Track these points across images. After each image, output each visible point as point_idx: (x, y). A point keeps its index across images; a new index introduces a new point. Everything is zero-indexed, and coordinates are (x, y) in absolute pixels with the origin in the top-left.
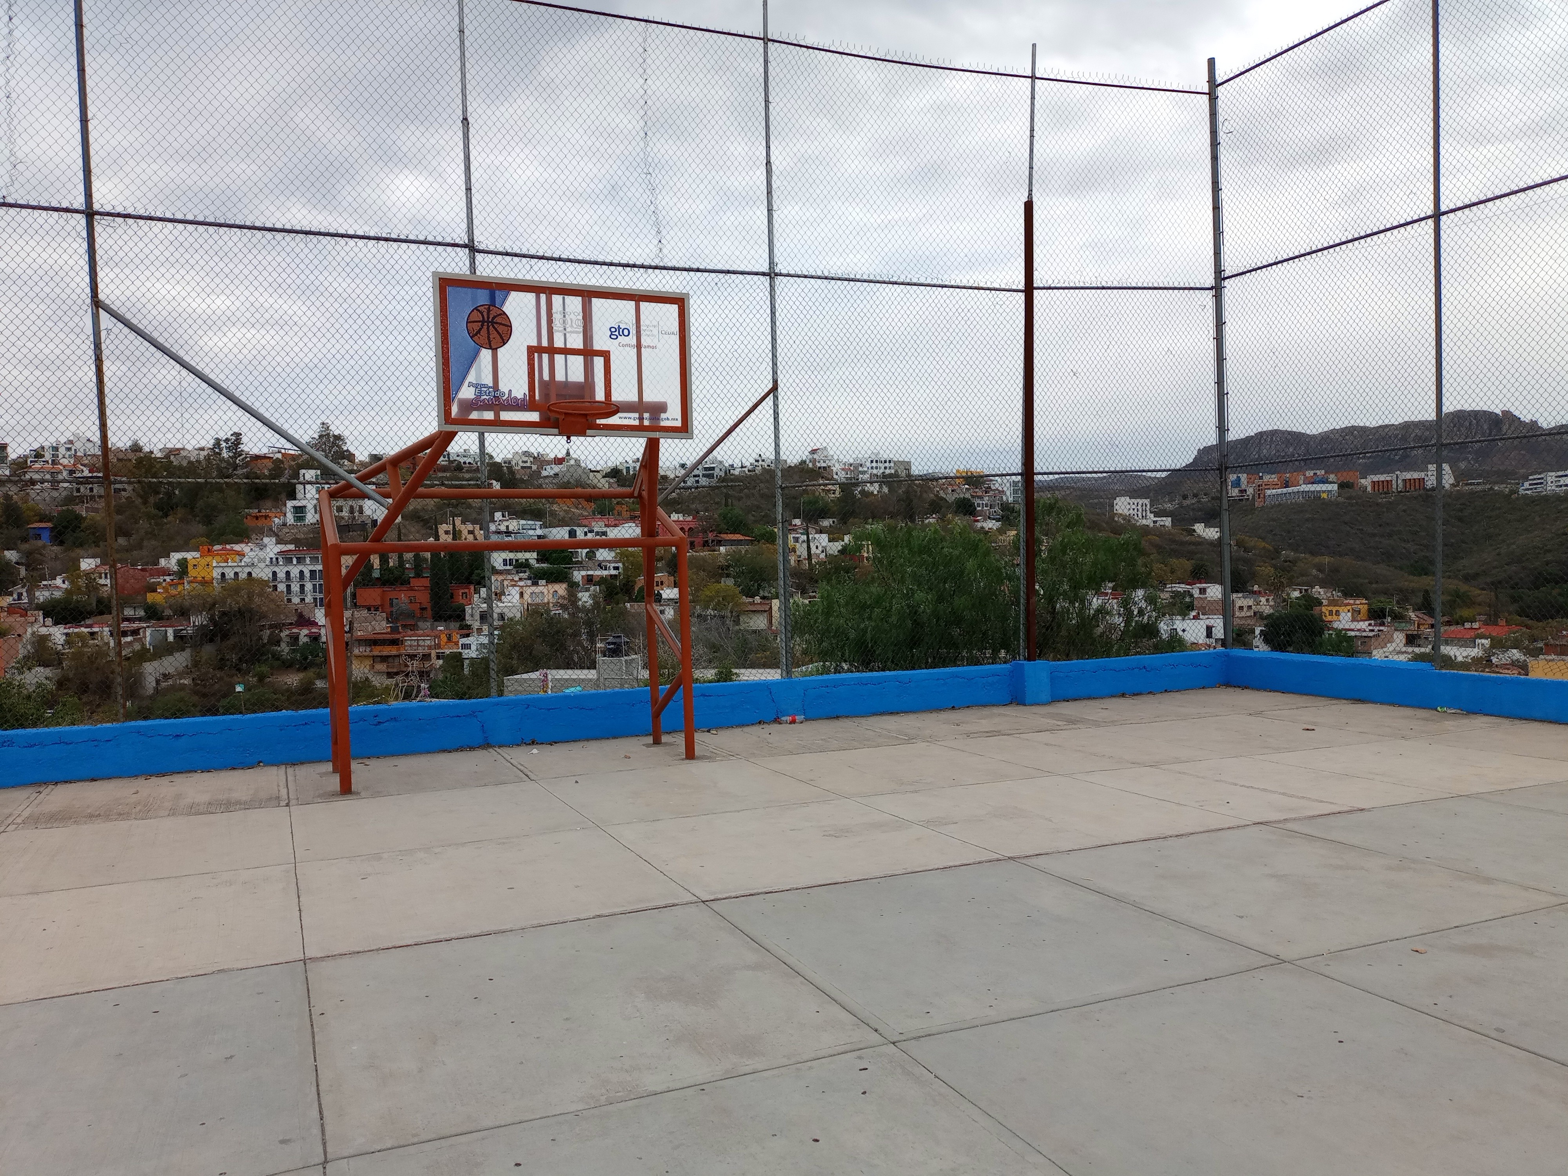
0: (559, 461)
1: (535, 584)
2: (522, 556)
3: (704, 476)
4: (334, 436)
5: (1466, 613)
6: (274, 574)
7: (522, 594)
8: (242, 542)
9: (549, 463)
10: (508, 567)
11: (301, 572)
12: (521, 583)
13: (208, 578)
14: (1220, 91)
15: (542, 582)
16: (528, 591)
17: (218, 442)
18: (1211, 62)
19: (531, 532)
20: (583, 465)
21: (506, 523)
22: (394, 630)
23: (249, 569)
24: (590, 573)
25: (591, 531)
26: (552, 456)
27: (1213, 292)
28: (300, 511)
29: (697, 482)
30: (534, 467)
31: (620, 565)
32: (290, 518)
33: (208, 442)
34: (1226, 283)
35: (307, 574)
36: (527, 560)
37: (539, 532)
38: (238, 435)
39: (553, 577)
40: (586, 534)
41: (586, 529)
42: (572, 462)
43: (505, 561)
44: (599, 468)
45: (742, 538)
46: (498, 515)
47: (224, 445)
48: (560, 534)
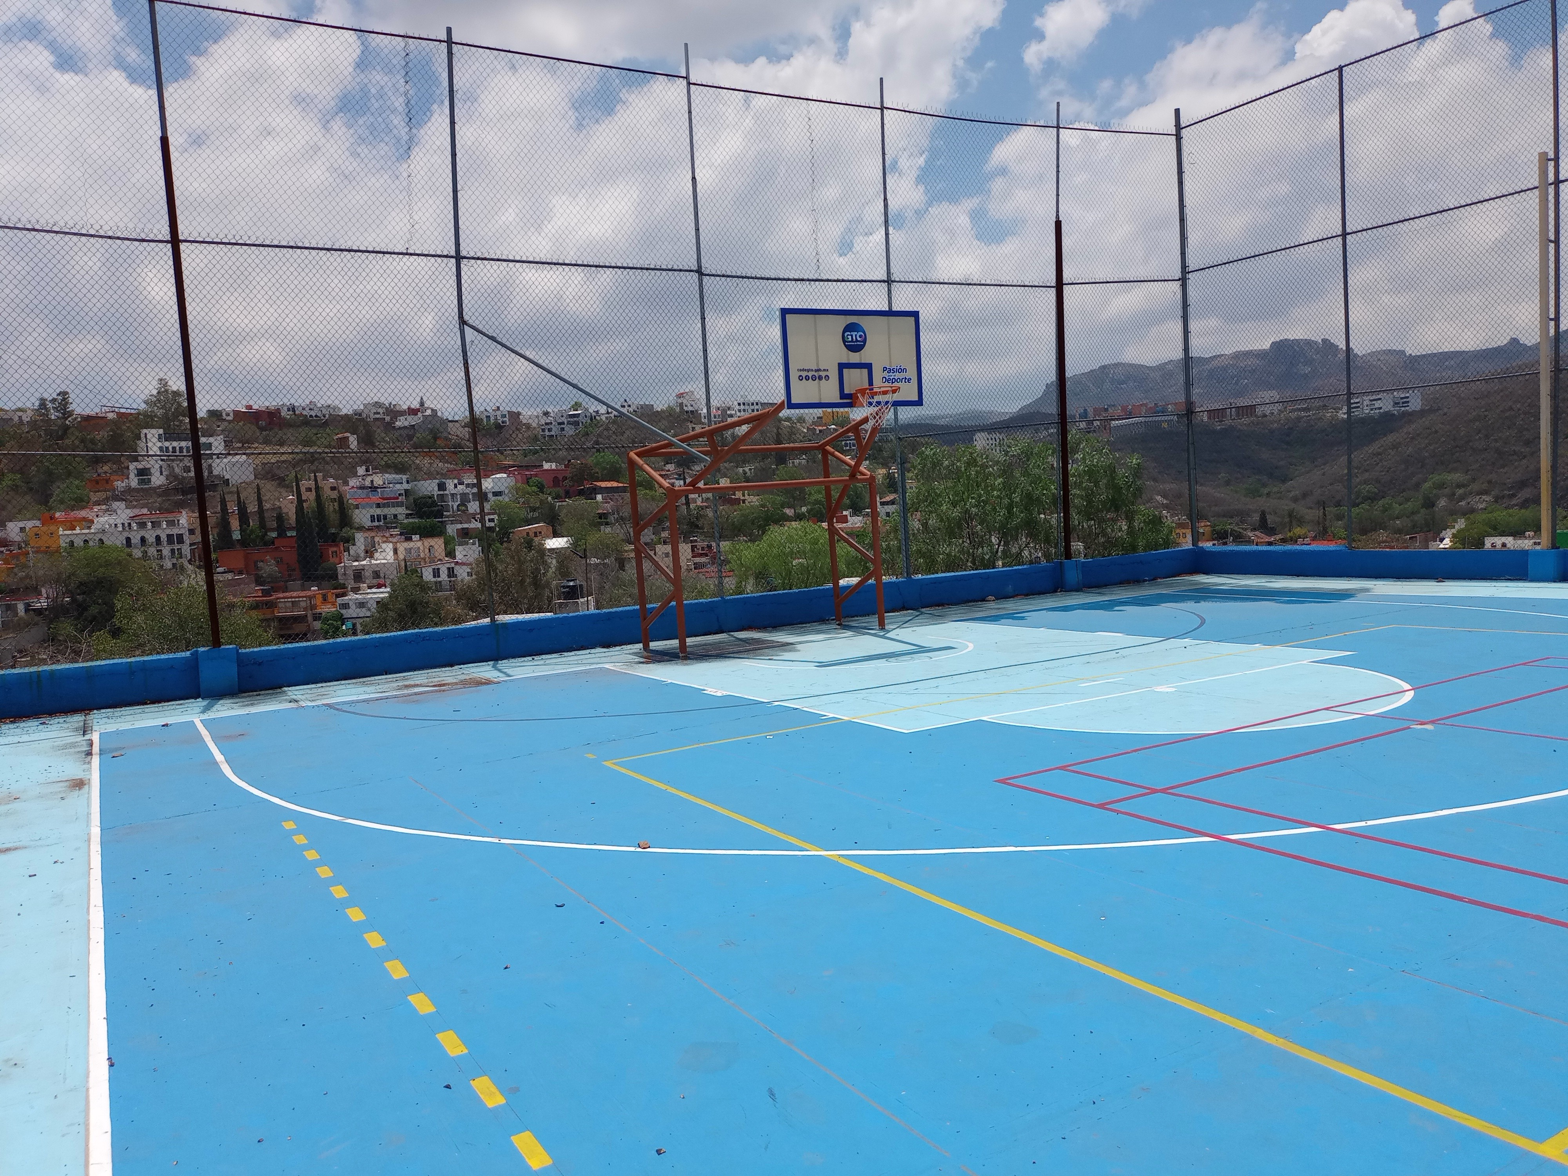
0: (413, 412)
1: (409, 539)
2: (390, 511)
3: (569, 423)
4: (174, 392)
5: (1298, 531)
6: (128, 540)
7: (395, 551)
8: (83, 508)
9: (402, 413)
10: (376, 523)
11: (158, 538)
12: (394, 540)
13: (54, 546)
14: (1184, 133)
15: (416, 537)
16: (402, 547)
17: (43, 403)
18: (1177, 111)
19: (398, 486)
20: (439, 414)
21: (369, 479)
22: (266, 593)
23: (99, 536)
24: (466, 526)
25: (461, 483)
26: (405, 407)
27: (1180, 283)
28: (143, 473)
29: (563, 429)
30: (388, 419)
31: (496, 517)
32: (134, 482)
33: (31, 402)
34: (1190, 276)
35: (164, 538)
36: (395, 516)
37: (406, 486)
38: (64, 394)
39: (427, 533)
40: (456, 486)
41: (456, 481)
42: (429, 412)
43: (372, 517)
44: (457, 418)
45: (615, 484)
46: (361, 471)
47: (50, 405)
48: (429, 487)
